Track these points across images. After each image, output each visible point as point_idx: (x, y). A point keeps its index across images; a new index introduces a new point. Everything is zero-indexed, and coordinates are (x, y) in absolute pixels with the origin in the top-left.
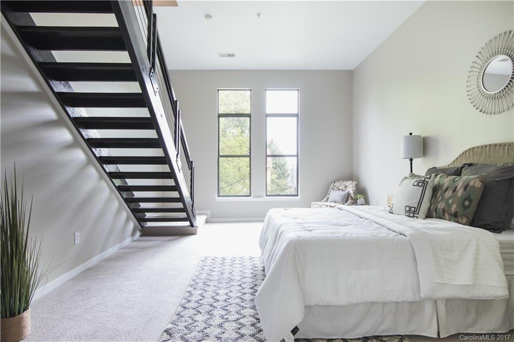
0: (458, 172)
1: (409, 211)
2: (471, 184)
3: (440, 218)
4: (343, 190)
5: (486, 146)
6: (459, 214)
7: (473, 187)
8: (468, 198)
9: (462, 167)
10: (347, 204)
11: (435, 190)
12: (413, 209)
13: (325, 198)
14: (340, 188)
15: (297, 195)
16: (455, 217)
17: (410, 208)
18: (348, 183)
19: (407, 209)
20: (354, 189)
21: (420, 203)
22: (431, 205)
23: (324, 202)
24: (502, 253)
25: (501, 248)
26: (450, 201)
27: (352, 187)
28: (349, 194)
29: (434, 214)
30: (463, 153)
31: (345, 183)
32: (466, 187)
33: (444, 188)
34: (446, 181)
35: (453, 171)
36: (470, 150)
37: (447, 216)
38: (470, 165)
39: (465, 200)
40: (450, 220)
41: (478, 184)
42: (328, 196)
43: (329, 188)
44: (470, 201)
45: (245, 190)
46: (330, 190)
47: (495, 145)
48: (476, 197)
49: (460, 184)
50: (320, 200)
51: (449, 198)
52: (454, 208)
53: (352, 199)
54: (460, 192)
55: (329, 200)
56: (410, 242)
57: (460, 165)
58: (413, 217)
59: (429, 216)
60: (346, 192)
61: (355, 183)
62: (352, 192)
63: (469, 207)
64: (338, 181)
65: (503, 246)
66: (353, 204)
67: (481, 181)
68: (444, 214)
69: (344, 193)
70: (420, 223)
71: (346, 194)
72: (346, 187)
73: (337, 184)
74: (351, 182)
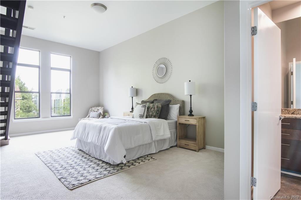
0: (152, 102)
1: (141, 116)
2: (159, 106)
3: (150, 118)
4: (96, 112)
5: (159, 94)
6: (156, 116)
7: (159, 107)
8: (158, 111)
9: (154, 101)
10: (100, 118)
11: (148, 108)
12: (142, 115)
13: (87, 116)
14: (95, 110)
15: (70, 116)
16: (155, 117)
17: (141, 115)
18: (99, 108)
19: (140, 116)
20: (103, 111)
21: (144, 113)
22: (147, 114)
23: (87, 118)
24: (169, 125)
25: (168, 124)
26: (153, 112)
27: (102, 110)
28: (100, 113)
29: (148, 117)
30: (152, 96)
31: (97, 108)
32: (157, 107)
33: (151, 108)
34: (151, 105)
35: (151, 102)
36: (154, 95)
37: (153, 117)
38: (156, 100)
39: (157, 111)
40: (153, 118)
41: (160, 106)
42: (89, 115)
43: (89, 111)
44: (159, 111)
45: (36, 114)
46: (89, 112)
47: (162, 94)
48: (160, 110)
49: (156, 106)
50: (85, 118)
51: (153, 111)
52: (154, 114)
53: (102, 115)
54: (156, 109)
55: (90, 117)
56: (149, 124)
57: (153, 100)
58: (142, 118)
59: (147, 117)
60: (99, 112)
61: (103, 108)
62: (102, 112)
63: (158, 113)
64: (94, 107)
65: (169, 123)
66: (103, 118)
67: (161, 105)
68: (152, 116)
69: (97, 113)
70: (145, 120)
71: (99, 114)
72: (98, 110)
73: (93, 109)
74: (101, 107)
